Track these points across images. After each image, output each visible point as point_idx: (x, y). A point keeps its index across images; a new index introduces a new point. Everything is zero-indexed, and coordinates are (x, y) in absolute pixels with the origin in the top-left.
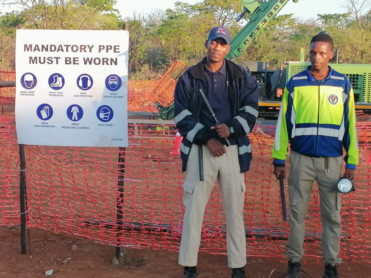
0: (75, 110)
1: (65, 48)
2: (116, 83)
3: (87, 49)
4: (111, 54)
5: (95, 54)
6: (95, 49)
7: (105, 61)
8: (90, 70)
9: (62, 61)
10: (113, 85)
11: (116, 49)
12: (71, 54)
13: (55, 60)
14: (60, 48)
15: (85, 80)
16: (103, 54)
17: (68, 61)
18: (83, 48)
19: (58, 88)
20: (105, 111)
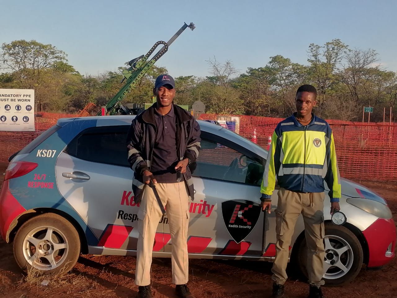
0: (15, 118)
1: (11, 96)
2: (30, 108)
3: (19, 96)
4: (28, 98)
5: (22, 98)
6: (22, 96)
7: (26, 100)
8: (20, 103)
9: (10, 100)
10: (29, 109)
11: (29, 96)
12: (13, 98)
13: (7, 100)
14: (9, 96)
15: (18, 107)
16: (25, 98)
17: (12, 100)
18: (17, 96)
19: (8, 110)
20: (26, 118)
